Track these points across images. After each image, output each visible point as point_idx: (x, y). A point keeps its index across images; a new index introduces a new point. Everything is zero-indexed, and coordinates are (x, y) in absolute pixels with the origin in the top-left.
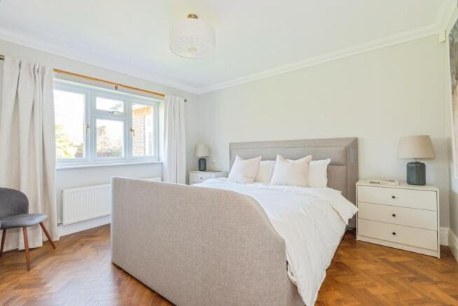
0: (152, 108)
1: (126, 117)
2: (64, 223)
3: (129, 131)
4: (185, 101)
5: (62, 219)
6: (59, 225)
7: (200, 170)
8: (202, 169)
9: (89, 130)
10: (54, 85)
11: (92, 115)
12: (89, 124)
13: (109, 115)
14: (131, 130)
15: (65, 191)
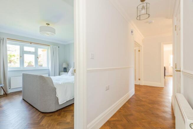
0: (46, 50)
1: (35, 53)
2: (11, 88)
3: (37, 58)
4: (59, 47)
5: (10, 87)
6: (9, 89)
7: (64, 72)
8: (65, 71)
9: (21, 58)
10: (7, 43)
11: (23, 53)
12: (21, 55)
13: (29, 53)
14: (38, 58)
15: (12, 78)
